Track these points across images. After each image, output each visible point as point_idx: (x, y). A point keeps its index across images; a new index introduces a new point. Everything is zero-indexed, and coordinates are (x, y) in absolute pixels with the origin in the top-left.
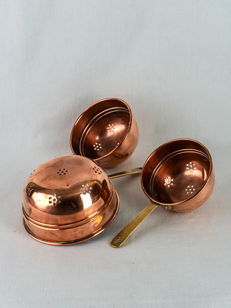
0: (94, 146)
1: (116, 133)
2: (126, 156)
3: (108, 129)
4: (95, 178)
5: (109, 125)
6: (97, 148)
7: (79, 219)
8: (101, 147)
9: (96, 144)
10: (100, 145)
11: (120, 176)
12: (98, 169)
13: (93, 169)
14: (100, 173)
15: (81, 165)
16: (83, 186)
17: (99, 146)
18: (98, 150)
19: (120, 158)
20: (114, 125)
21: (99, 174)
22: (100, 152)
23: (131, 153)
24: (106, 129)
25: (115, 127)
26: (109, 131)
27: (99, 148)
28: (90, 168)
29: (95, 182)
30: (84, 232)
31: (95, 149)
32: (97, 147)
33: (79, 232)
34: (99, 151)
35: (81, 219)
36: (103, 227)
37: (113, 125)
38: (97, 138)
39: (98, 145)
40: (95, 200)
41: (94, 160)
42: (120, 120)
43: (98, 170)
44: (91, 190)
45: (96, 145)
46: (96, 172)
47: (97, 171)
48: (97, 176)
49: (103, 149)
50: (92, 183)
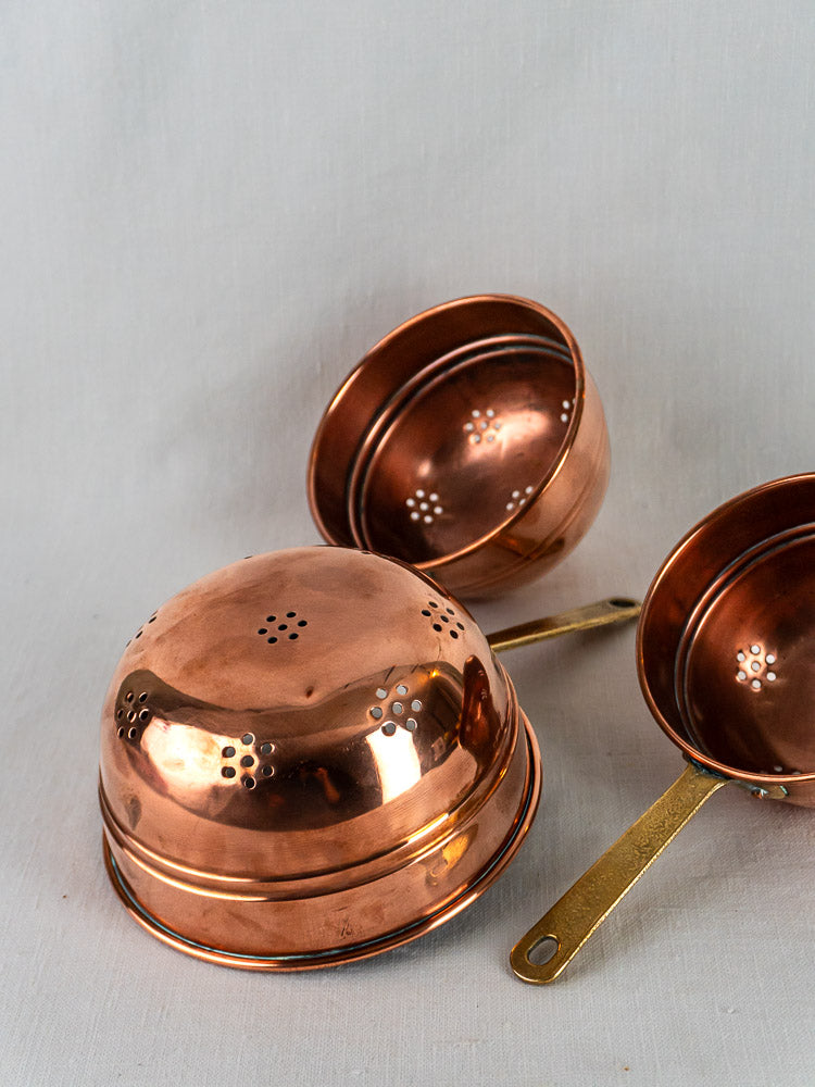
0: (410, 503)
1: (505, 447)
2: (554, 547)
3: (470, 432)
4: (433, 656)
5: (476, 414)
6: (423, 514)
7: (361, 850)
8: (438, 510)
9: (420, 494)
10: (434, 497)
11: (536, 640)
12: (448, 615)
13: (426, 613)
14: (458, 630)
15: (368, 596)
16: (380, 693)
17: (432, 505)
18: (428, 519)
19: (528, 558)
20: (497, 414)
21: (454, 635)
22: (435, 530)
23: (579, 536)
24: (461, 429)
25: (499, 421)
26: (472, 439)
27: (430, 512)
28: (411, 610)
29: (435, 674)
30: (386, 911)
31: (415, 516)
32: (424, 506)
33: (364, 912)
34: (431, 525)
35: (375, 849)
36: (474, 883)
37: (490, 413)
38: (425, 469)
39: (426, 499)
40: (433, 759)
41: (419, 567)
42: (524, 390)
43: (445, 619)
44: (417, 716)
45: (418, 501)
46: (438, 628)
47: (442, 623)
48: (443, 644)
49: (449, 516)
50: (422, 680)
